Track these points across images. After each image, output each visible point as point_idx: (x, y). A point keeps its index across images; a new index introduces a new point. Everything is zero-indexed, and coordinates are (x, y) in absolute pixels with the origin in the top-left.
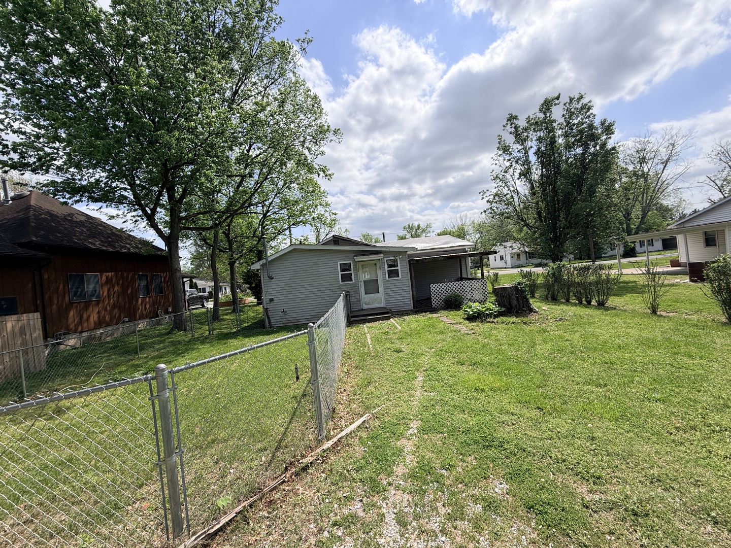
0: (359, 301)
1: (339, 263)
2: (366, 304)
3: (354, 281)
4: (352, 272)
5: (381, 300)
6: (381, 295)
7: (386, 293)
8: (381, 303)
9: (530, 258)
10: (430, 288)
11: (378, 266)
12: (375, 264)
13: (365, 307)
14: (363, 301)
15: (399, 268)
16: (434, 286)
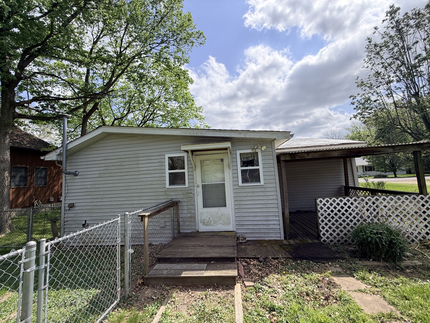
0: (193, 218)
1: (167, 156)
2: (204, 223)
3: (187, 185)
4: (186, 171)
5: (229, 218)
6: (229, 210)
7: (238, 207)
8: (228, 224)
9: (366, 171)
10: (316, 205)
11: (226, 162)
12: (222, 160)
13: (202, 228)
14: (199, 218)
15: (260, 167)
16: (324, 201)
